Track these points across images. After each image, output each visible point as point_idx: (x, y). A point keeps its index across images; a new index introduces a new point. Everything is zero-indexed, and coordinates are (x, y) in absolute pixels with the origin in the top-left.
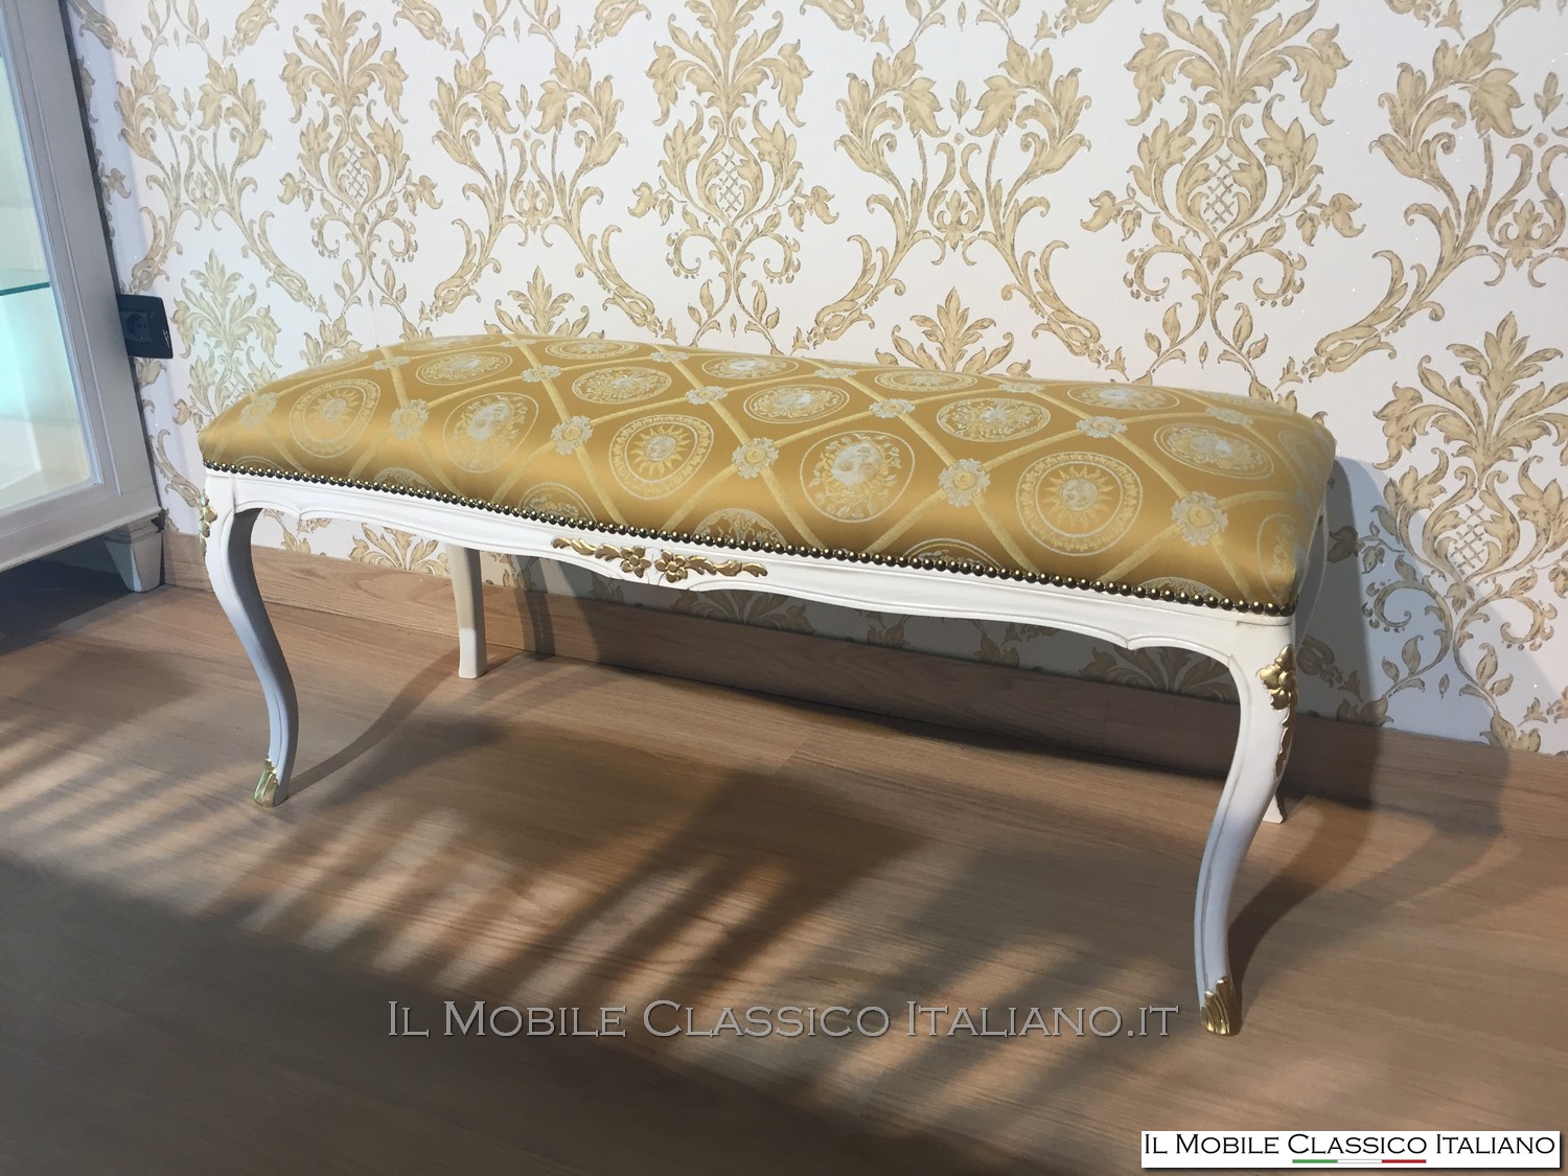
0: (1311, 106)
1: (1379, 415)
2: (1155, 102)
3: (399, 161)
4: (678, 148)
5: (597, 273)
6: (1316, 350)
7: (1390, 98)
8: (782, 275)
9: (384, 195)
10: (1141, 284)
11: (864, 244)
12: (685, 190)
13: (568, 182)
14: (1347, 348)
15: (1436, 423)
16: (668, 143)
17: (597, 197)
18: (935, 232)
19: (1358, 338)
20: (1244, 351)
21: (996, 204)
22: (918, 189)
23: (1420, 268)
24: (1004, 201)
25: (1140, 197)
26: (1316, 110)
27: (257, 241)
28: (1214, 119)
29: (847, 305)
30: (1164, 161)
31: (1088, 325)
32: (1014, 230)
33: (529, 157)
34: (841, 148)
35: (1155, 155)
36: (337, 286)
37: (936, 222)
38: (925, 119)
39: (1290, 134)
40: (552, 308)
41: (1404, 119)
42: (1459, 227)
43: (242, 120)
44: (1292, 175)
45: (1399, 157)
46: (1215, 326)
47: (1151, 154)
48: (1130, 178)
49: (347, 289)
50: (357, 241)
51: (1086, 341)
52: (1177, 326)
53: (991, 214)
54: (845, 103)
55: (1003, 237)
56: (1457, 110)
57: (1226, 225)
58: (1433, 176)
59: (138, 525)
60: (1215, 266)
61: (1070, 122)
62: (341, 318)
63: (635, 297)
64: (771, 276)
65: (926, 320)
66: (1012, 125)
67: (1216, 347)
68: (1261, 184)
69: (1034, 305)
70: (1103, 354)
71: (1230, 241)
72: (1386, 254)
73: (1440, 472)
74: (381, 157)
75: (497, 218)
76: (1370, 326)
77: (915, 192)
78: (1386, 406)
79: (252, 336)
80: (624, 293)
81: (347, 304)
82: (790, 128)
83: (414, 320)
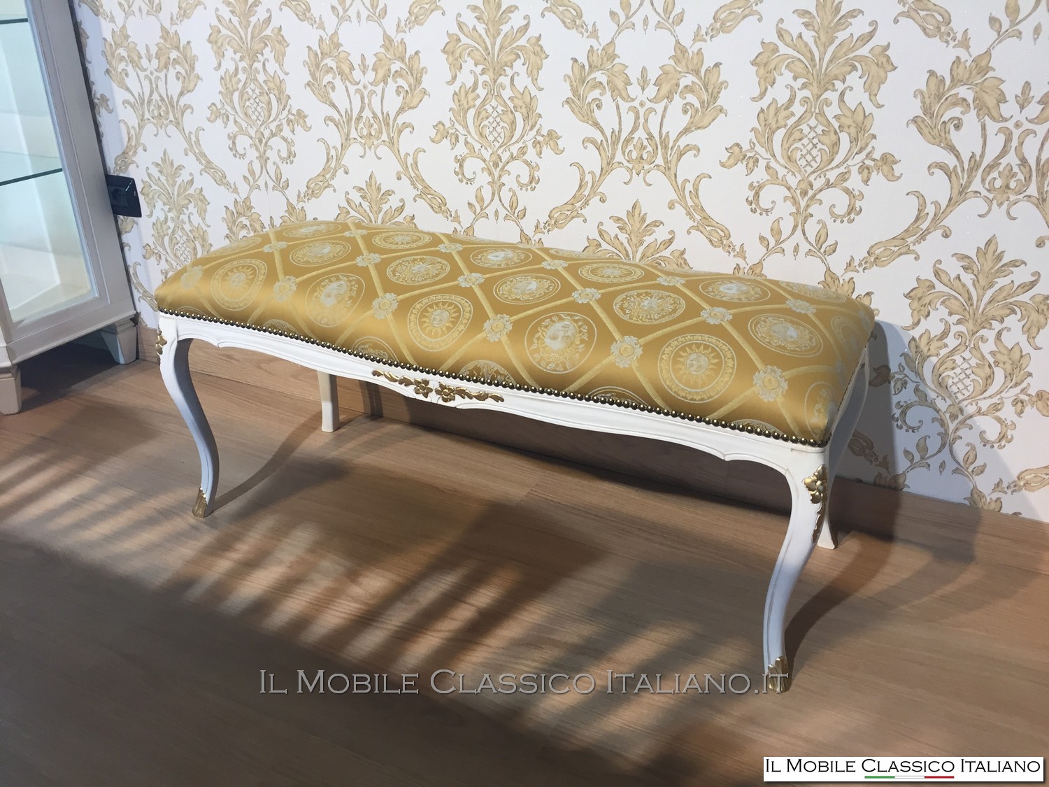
0: (870, 95)
1: (907, 296)
2: (769, 87)
3: (283, 99)
4: (462, 100)
5: (410, 178)
6: (868, 252)
7: (922, 93)
8: (527, 185)
9: (274, 120)
10: (758, 204)
11: (580, 168)
12: (466, 127)
13: (392, 118)
14: (888, 253)
15: (943, 303)
16: (455, 96)
17: (411, 129)
18: (626, 163)
19: (895, 246)
20: (822, 250)
21: (665, 147)
22: (616, 136)
23: (936, 204)
24: (670, 146)
25: (758, 148)
26: (873, 97)
27: (193, 145)
28: (807, 100)
29: (570, 207)
30: (774, 126)
31: (724, 229)
32: (677, 165)
33: (366, 101)
34: (566, 106)
35: (768, 122)
36: (245, 177)
37: (627, 157)
38: (621, 90)
39: (855, 113)
40: (381, 199)
41: (930, 106)
42: (963, 179)
43: (184, 68)
44: (856, 139)
45: (926, 131)
46: (804, 234)
47: (765, 121)
48: (752, 135)
49: (251, 178)
50: (257, 149)
51: (721, 239)
52: (780, 232)
53: (662, 154)
54: (569, 77)
55: (669, 169)
56: (965, 103)
57: (813, 169)
58: (947, 145)
59: (122, 322)
60: (804, 196)
61: (714, 97)
62: (248, 197)
63: (435, 195)
64: (521, 186)
65: (619, 219)
66: (677, 97)
67: (805, 247)
68: (836, 144)
69: (689, 214)
70: (732, 247)
71: (815, 179)
72: (915, 193)
73: (945, 334)
74: (272, 96)
75: (346, 139)
76: (903, 239)
77: (614, 137)
78: (912, 291)
79: (191, 206)
80: (427, 191)
81: (251, 190)
82: (534, 92)
83: (294, 201)
